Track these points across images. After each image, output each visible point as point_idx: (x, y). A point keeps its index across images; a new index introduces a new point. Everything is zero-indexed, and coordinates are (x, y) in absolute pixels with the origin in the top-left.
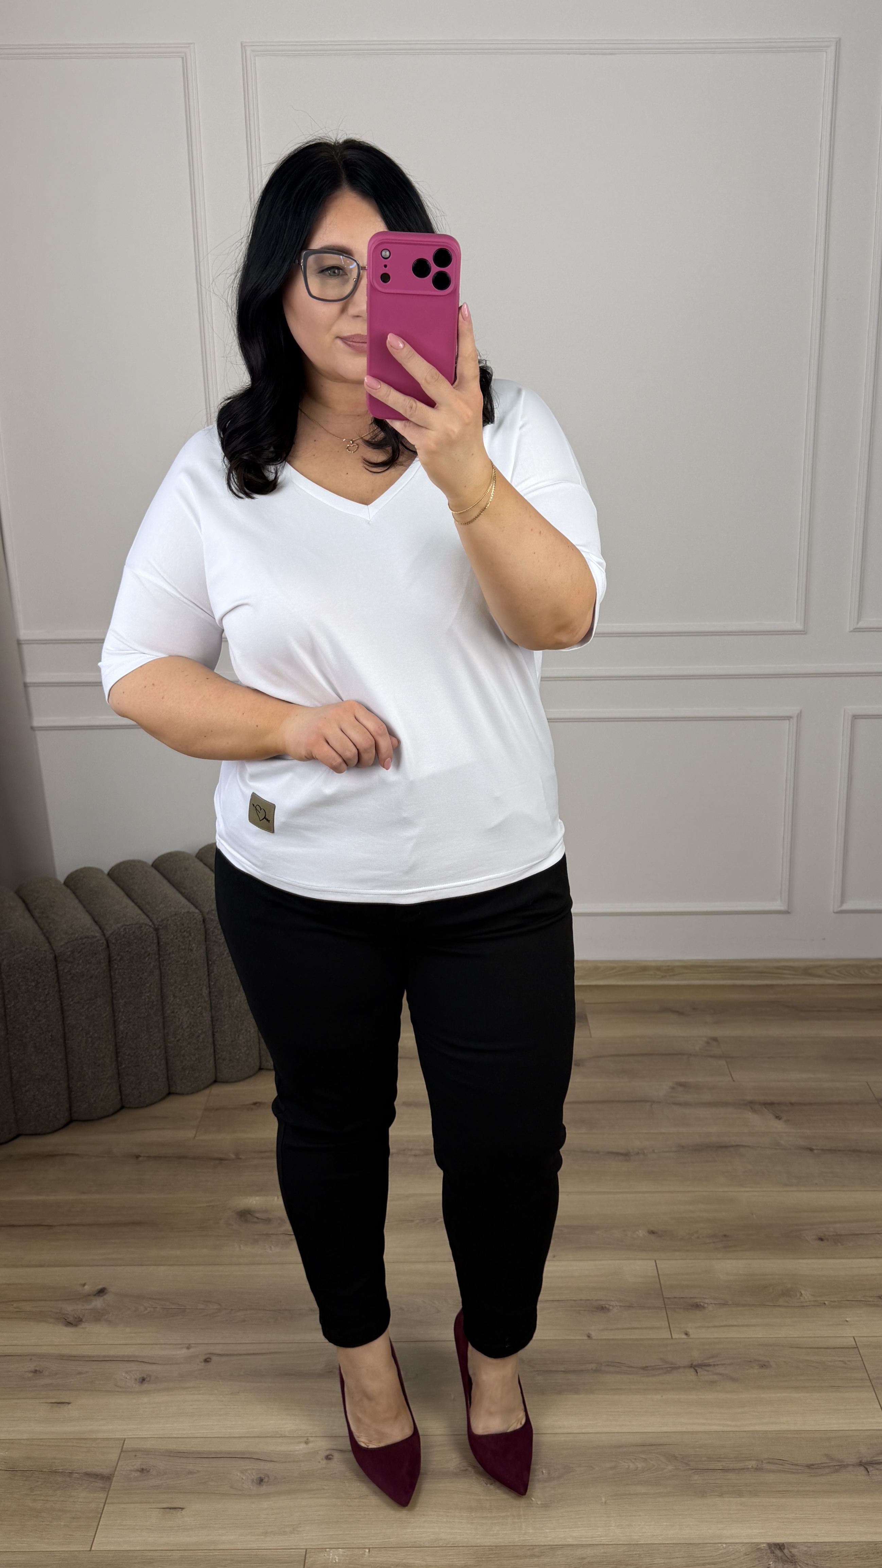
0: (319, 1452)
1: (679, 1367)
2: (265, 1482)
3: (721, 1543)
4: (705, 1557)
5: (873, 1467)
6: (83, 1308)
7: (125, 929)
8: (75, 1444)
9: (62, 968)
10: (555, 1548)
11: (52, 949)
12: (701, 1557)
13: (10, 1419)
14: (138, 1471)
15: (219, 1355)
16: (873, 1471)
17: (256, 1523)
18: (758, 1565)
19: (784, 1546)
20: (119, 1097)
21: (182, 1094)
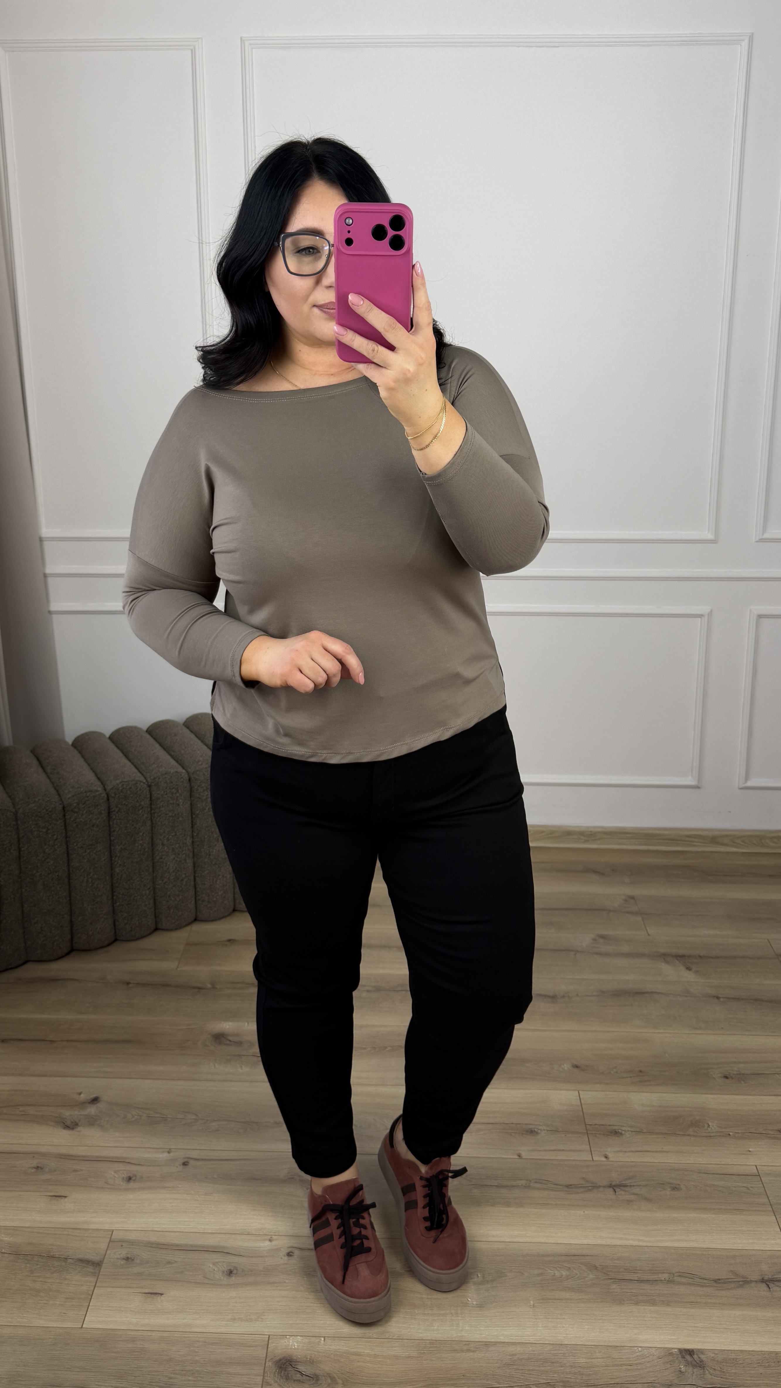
0: (282, 1249)
1: (599, 1187)
2: (234, 1274)
3: (637, 1347)
4: (622, 1358)
5: (774, 1284)
6: (79, 1114)
7: (123, 785)
8: (70, 1233)
9: (69, 817)
10: (489, 1344)
11: (61, 800)
12: (618, 1358)
13: (15, 1209)
14: (124, 1259)
15: (196, 1159)
16: (774, 1288)
17: (226, 1310)
18: (670, 1367)
19: (694, 1352)
20: (113, 931)
21: (167, 930)
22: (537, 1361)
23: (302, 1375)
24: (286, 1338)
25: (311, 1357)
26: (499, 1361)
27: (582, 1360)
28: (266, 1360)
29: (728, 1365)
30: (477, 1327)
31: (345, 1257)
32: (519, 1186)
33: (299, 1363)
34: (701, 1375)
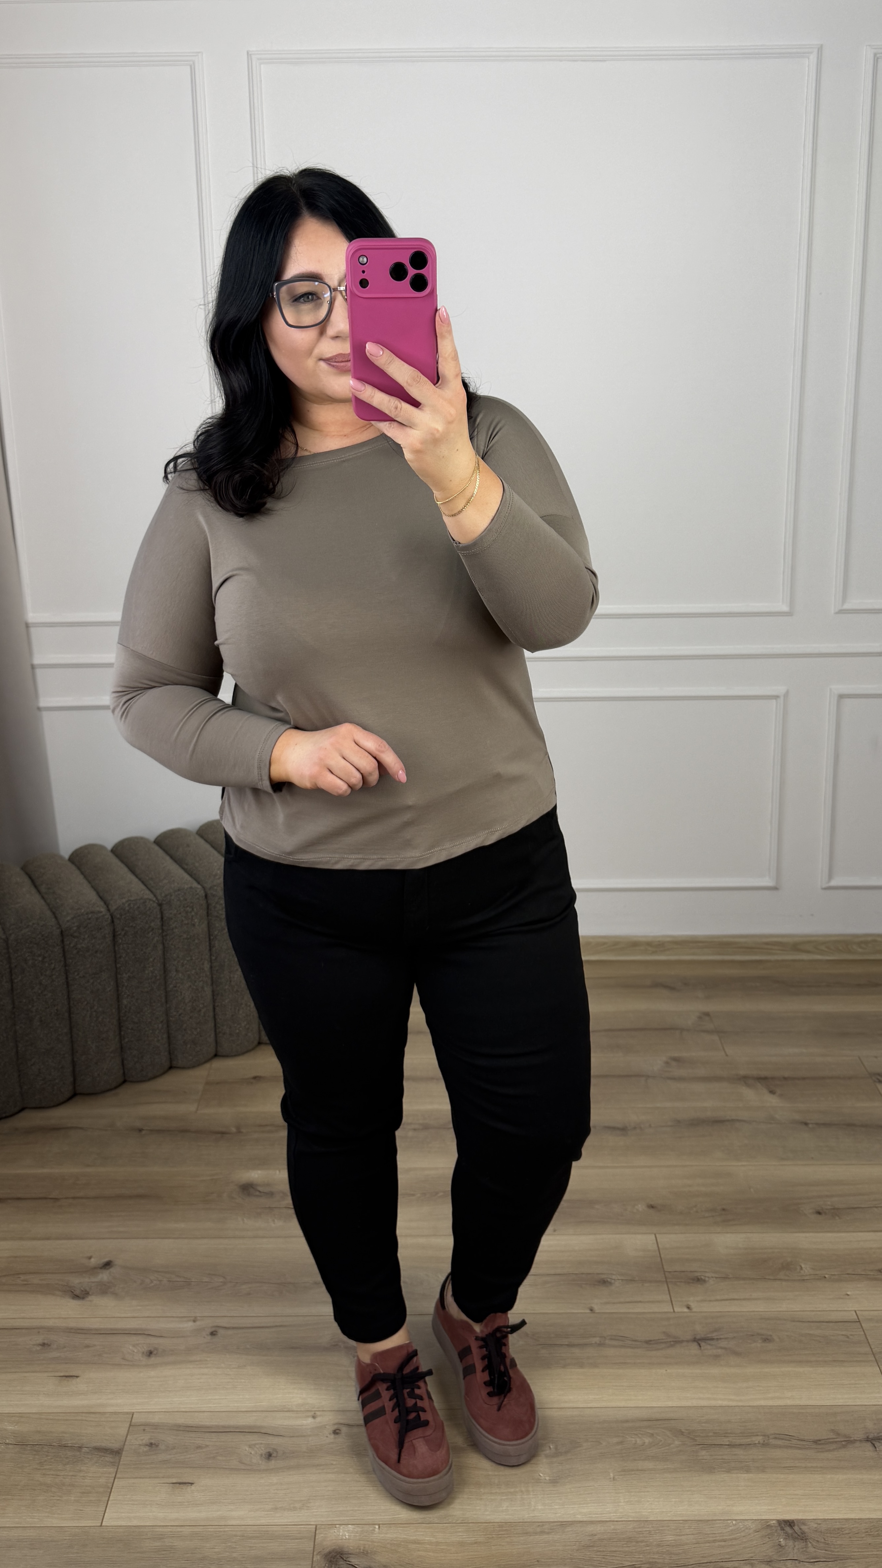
0: (327, 1427)
1: (682, 1342)
2: (274, 1456)
3: (730, 1520)
4: (715, 1533)
5: (880, 1443)
6: (89, 1281)
7: (129, 905)
8: (84, 1418)
9: (68, 942)
10: (565, 1524)
11: (58, 923)
12: (710, 1534)
13: (19, 1393)
14: (147, 1445)
15: (226, 1328)
17: (265, 1499)
18: (768, 1542)
19: (794, 1522)
20: (122, 1072)
21: (183, 1068)
22: (620, 1541)
24: (336, 1527)
25: (364, 1548)
26: (577, 1543)
27: (670, 1538)
28: (313, 1554)
29: (832, 1535)
30: (551, 1506)
31: (399, 1432)
32: (592, 1344)
33: (351, 1556)
34: (803, 1548)
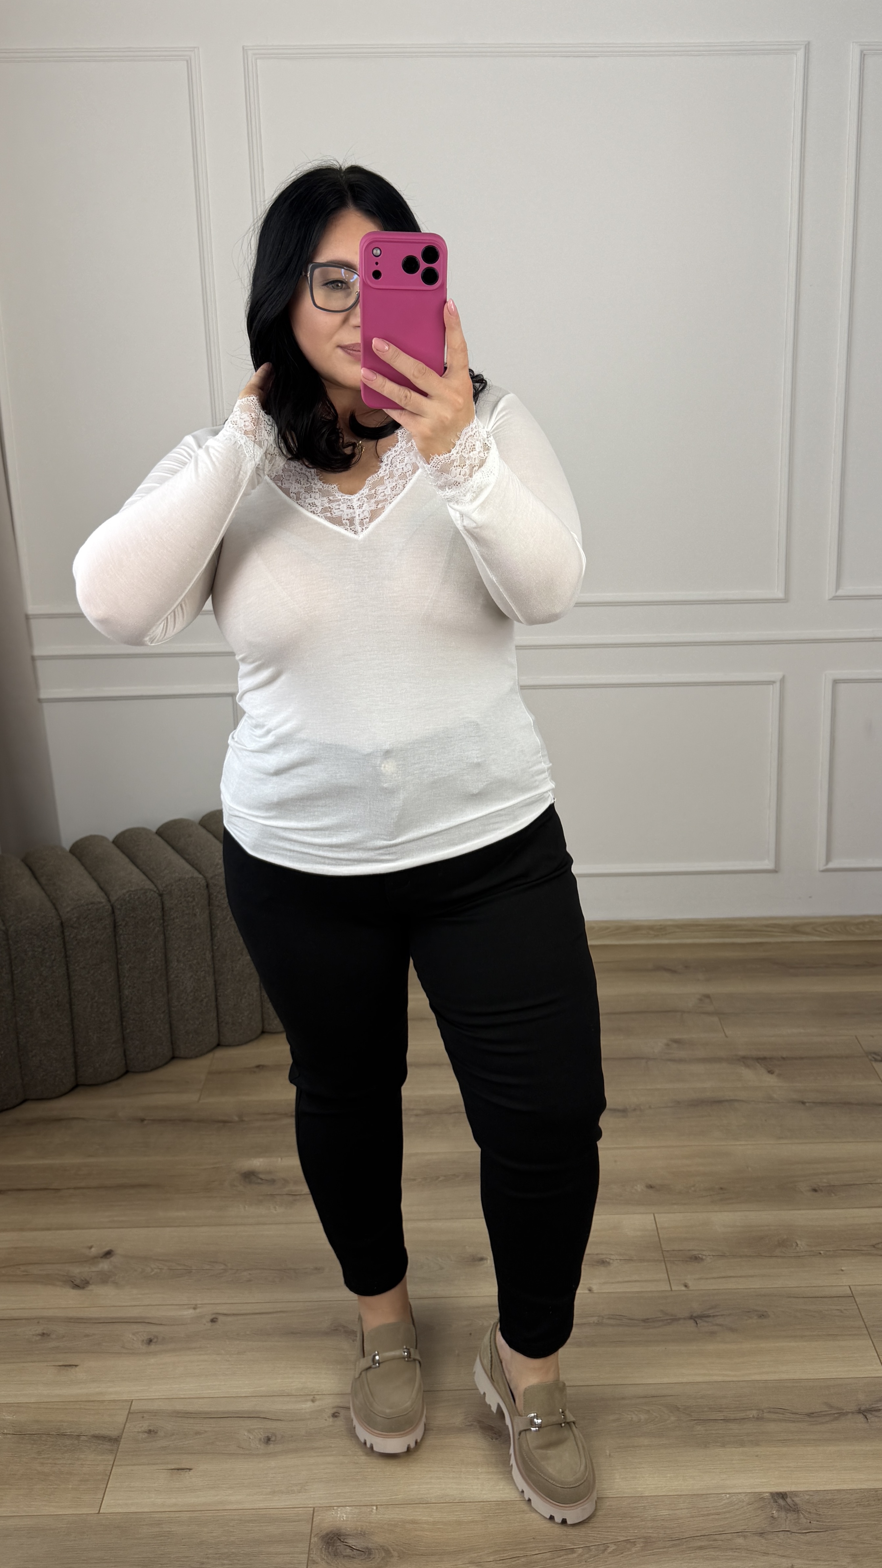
0: (326, 1410)
1: (679, 1319)
2: (272, 1441)
3: (724, 1494)
4: (708, 1507)
5: (871, 1414)
6: (90, 1271)
7: (130, 895)
8: (82, 1407)
9: (68, 934)
11: (58, 914)
12: (704, 1508)
13: (18, 1383)
14: (146, 1432)
15: (226, 1315)
16: (872, 1418)
17: (264, 1483)
18: (761, 1514)
19: (787, 1495)
20: (124, 1062)
21: (186, 1058)
22: (615, 1517)
23: (353, 1551)
24: (334, 1509)
25: (362, 1528)
27: (665, 1512)
28: (311, 1536)
29: (825, 1508)
32: (590, 1323)
33: (349, 1537)
34: (795, 1519)
